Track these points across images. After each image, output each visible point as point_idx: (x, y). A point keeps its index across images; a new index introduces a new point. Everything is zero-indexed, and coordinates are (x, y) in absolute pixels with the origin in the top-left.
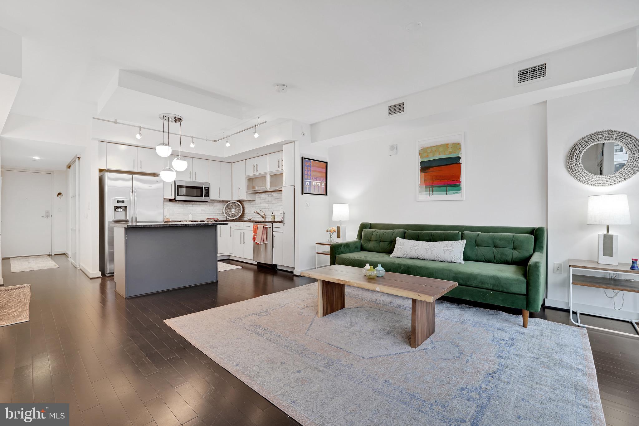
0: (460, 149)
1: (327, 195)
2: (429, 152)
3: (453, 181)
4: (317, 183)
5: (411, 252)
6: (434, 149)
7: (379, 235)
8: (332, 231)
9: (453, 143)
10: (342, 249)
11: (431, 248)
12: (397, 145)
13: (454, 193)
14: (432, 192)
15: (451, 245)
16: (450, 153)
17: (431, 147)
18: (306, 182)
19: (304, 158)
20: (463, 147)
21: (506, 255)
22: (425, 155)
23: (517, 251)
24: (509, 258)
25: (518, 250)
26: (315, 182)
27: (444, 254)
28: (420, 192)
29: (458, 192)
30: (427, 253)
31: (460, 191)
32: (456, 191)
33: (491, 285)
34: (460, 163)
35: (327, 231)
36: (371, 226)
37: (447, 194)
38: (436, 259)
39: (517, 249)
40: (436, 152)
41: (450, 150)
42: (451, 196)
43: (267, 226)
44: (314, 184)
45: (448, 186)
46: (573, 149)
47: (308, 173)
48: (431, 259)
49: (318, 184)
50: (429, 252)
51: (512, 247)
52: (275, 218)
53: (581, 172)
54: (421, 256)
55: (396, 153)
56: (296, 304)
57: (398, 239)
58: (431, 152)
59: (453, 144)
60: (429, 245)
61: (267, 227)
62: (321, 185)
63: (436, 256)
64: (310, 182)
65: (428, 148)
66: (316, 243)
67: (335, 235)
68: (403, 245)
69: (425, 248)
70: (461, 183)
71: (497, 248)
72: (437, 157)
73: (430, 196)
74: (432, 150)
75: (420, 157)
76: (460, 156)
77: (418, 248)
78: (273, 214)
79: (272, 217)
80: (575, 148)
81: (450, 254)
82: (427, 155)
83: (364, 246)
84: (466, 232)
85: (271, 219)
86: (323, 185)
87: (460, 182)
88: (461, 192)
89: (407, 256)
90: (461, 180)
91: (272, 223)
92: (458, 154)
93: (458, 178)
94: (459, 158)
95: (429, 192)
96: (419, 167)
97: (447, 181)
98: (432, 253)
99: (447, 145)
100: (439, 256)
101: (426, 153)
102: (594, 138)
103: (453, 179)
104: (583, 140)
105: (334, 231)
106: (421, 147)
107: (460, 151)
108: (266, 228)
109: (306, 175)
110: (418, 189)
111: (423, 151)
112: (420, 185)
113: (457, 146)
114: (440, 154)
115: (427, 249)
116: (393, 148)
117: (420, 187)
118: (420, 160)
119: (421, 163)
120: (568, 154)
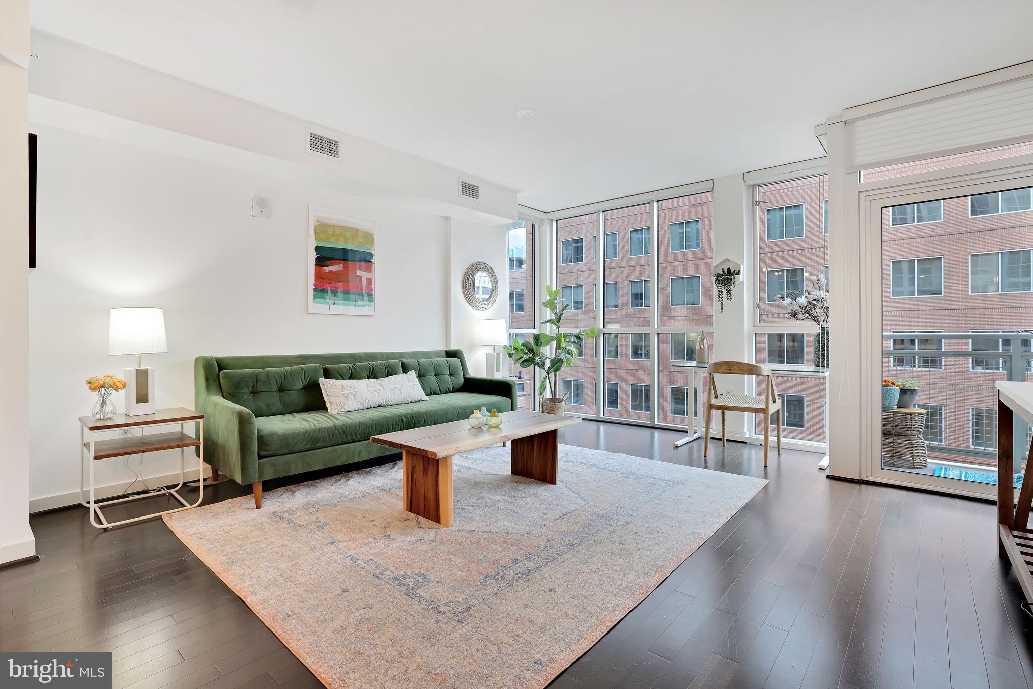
0: (373, 242)
2: (330, 233)
6: (338, 231)
7: (276, 379)
12: (270, 200)
13: (365, 305)
14: (334, 300)
15: (407, 379)
16: (360, 245)
17: (333, 226)
20: (376, 241)
21: (449, 383)
22: (323, 236)
23: (454, 377)
31: (373, 303)
32: (368, 303)
34: (372, 262)
37: (355, 306)
39: (453, 374)
40: (340, 237)
42: (361, 309)
46: (467, 273)
51: (448, 373)
55: (269, 217)
57: (320, 381)
58: (333, 235)
59: (364, 232)
65: (328, 226)
66: (91, 428)
71: (438, 377)
72: (341, 244)
73: (331, 306)
74: (334, 231)
75: (315, 237)
76: (373, 252)
82: (327, 238)
84: (404, 361)
87: (372, 290)
88: (375, 304)
90: (373, 288)
92: (371, 250)
94: (371, 255)
95: (330, 299)
96: (313, 255)
99: (357, 231)
102: (479, 267)
104: (472, 266)
106: (318, 222)
107: (373, 245)
110: (311, 292)
111: (321, 229)
112: (315, 285)
113: (369, 238)
114: (346, 242)
115: (394, 389)
116: (262, 204)
117: (315, 290)
118: (315, 242)
119: (317, 249)
120: (464, 277)
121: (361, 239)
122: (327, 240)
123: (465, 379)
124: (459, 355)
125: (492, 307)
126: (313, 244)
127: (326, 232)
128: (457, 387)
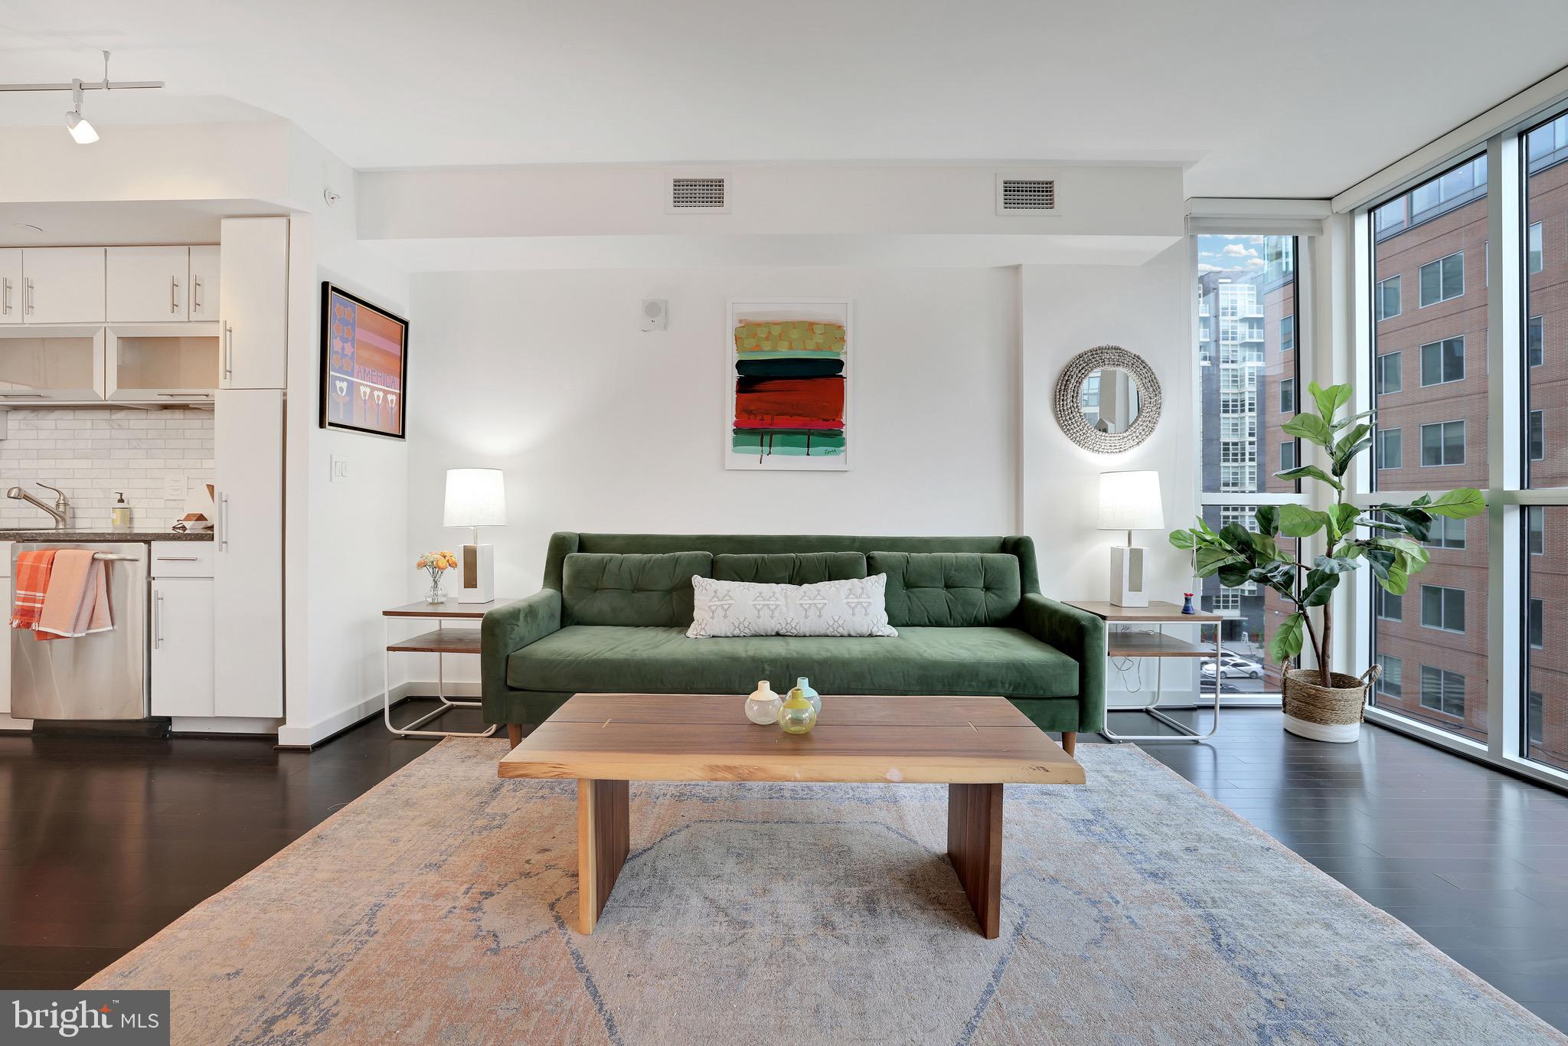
0: (842, 340)
1: (403, 436)
2: (763, 336)
3: (824, 420)
4: (373, 389)
5: (759, 617)
6: (776, 331)
7: (630, 572)
8: (443, 563)
9: (827, 323)
10: (522, 629)
11: (814, 601)
12: (666, 302)
13: (827, 453)
14: (770, 446)
15: (862, 588)
16: (818, 349)
17: (768, 324)
18: (337, 382)
19: (334, 289)
20: (849, 337)
21: (974, 605)
22: (750, 343)
23: (995, 594)
24: (981, 612)
25: (996, 592)
26: (367, 386)
27: (853, 614)
28: (736, 443)
29: (836, 449)
30: (806, 617)
31: (842, 448)
32: (833, 449)
33: (1010, 684)
34: (841, 376)
35: (422, 565)
36: (585, 543)
37: (808, 454)
38: (828, 633)
39: (993, 589)
40: (781, 340)
41: (819, 341)
42: (819, 460)
43: (110, 557)
44: (365, 393)
45: (813, 434)
46: (1065, 375)
47: (343, 348)
48: (817, 633)
49: (376, 393)
50: (765, 613)
51: (982, 585)
52: (131, 519)
53: (1079, 424)
54: (789, 627)
55: (665, 327)
56: (422, 898)
57: (697, 580)
58: (767, 339)
59: (825, 325)
60: (805, 592)
61: (112, 561)
62: (385, 399)
63: (831, 623)
64: (351, 384)
65: (759, 325)
66: (386, 613)
67: (453, 578)
68: (727, 598)
69: (798, 602)
70: (844, 427)
71: (952, 590)
72: (783, 353)
73: (765, 456)
74: (769, 332)
75: (737, 346)
76: (842, 358)
77: (778, 605)
78: (121, 501)
79: (116, 516)
80: (1068, 373)
81: (866, 614)
82: (757, 346)
83: (576, 608)
84: (876, 553)
85: (110, 525)
86: (393, 398)
87: (842, 425)
88: (845, 450)
89: (747, 631)
90: (844, 421)
91: (148, 542)
92: (839, 354)
93: (837, 415)
94: (840, 364)
95: (762, 445)
96: (732, 376)
97: (809, 418)
98: (820, 616)
99: (811, 326)
100: (841, 622)
101: (754, 338)
102: (1098, 359)
103: (824, 417)
104: (1081, 359)
105: (454, 565)
106: (741, 321)
107: (843, 345)
108: (108, 564)
109: (337, 352)
110: (730, 435)
111: (746, 331)
112: (736, 424)
113: (836, 332)
114: (791, 348)
115: (806, 607)
116: (655, 310)
117: (735, 432)
118: (737, 355)
119: (740, 365)
120: (1058, 385)
121: (819, 339)
122: (758, 348)
123: (1023, 599)
124: (1022, 549)
125: (1142, 445)
126: (733, 357)
127: (755, 336)
128: (997, 615)
